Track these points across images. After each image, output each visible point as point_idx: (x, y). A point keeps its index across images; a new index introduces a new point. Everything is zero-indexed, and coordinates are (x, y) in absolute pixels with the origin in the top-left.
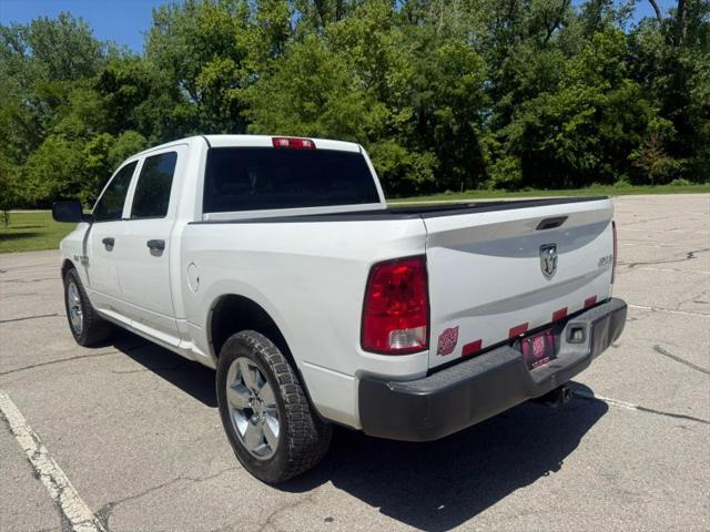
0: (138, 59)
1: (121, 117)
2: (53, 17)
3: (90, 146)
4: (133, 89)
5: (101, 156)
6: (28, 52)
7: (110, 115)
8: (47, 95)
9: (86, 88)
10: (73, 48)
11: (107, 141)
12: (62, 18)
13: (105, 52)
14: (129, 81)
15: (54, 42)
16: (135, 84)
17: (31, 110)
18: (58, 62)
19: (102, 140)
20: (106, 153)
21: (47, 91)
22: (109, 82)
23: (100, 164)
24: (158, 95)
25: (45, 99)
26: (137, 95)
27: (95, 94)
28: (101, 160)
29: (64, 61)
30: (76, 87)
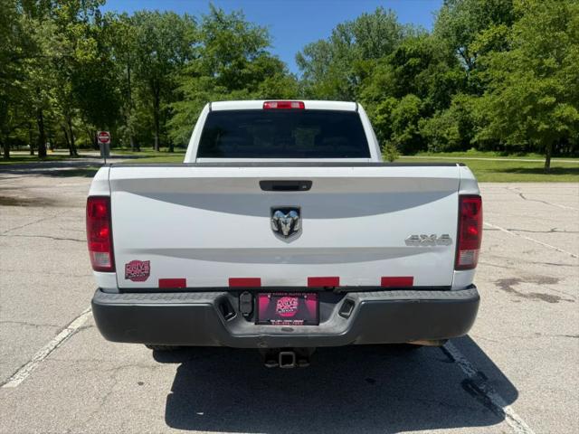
0: (427, 35)
1: (406, 83)
2: (371, 12)
3: (380, 107)
4: (417, 61)
5: (386, 115)
6: (353, 41)
7: (398, 83)
8: (359, 71)
9: (385, 63)
10: (382, 34)
11: (392, 103)
12: (378, 13)
13: (405, 33)
14: (415, 55)
15: (369, 32)
16: (420, 56)
17: (349, 83)
18: (371, 45)
19: (389, 103)
20: (389, 113)
21: (360, 68)
22: (401, 57)
23: (385, 121)
24: (437, 63)
25: (358, 74)
26: (420, 65)
27: (390, 67)
28: (385, 118)
29: (374, 44)
30: (380, 63)
